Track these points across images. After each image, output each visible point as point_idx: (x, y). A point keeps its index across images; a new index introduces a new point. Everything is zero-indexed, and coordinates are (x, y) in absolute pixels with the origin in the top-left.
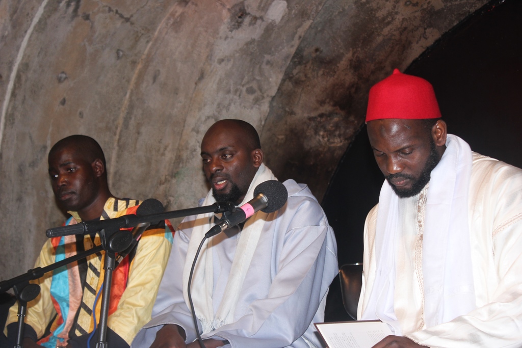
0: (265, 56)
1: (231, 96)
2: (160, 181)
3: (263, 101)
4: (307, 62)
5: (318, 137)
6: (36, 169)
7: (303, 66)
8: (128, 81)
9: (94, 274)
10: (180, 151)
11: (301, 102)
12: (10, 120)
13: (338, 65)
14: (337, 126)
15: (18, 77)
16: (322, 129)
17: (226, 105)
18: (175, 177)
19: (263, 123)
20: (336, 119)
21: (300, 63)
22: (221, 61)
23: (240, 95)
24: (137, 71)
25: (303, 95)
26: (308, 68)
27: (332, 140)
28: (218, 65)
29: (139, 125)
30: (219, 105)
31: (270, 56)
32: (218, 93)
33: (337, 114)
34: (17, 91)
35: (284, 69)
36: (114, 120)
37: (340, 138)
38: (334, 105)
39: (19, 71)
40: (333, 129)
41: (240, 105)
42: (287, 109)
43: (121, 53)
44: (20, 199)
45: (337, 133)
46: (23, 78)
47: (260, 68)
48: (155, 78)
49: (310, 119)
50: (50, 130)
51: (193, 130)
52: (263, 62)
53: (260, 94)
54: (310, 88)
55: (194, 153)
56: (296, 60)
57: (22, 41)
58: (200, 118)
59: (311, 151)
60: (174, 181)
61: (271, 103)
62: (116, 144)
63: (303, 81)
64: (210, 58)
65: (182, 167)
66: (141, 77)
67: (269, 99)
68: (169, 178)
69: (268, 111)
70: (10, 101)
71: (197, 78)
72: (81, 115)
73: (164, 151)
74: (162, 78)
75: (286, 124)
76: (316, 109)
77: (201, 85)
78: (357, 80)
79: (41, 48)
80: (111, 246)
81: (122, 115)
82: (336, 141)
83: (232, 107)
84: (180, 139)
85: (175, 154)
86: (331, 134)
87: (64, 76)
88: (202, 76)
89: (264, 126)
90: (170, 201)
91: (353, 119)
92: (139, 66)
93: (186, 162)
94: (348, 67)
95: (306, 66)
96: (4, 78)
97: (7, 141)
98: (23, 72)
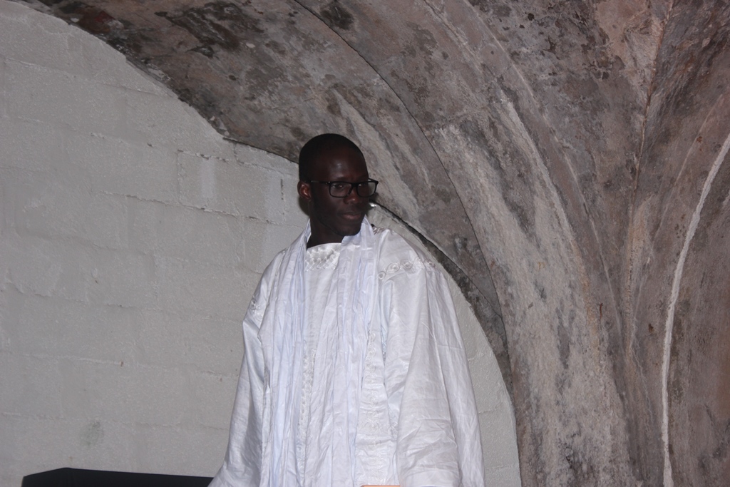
12: (675, 392)
15: (677, 324)
34: (678, 346)
39: (676, 316)
46: (685, 324)
57: (675, 268)
70: (671, 362)
79: (704, 274)
96: (656, 329)
97: (677, 425)
98: (684, 316)
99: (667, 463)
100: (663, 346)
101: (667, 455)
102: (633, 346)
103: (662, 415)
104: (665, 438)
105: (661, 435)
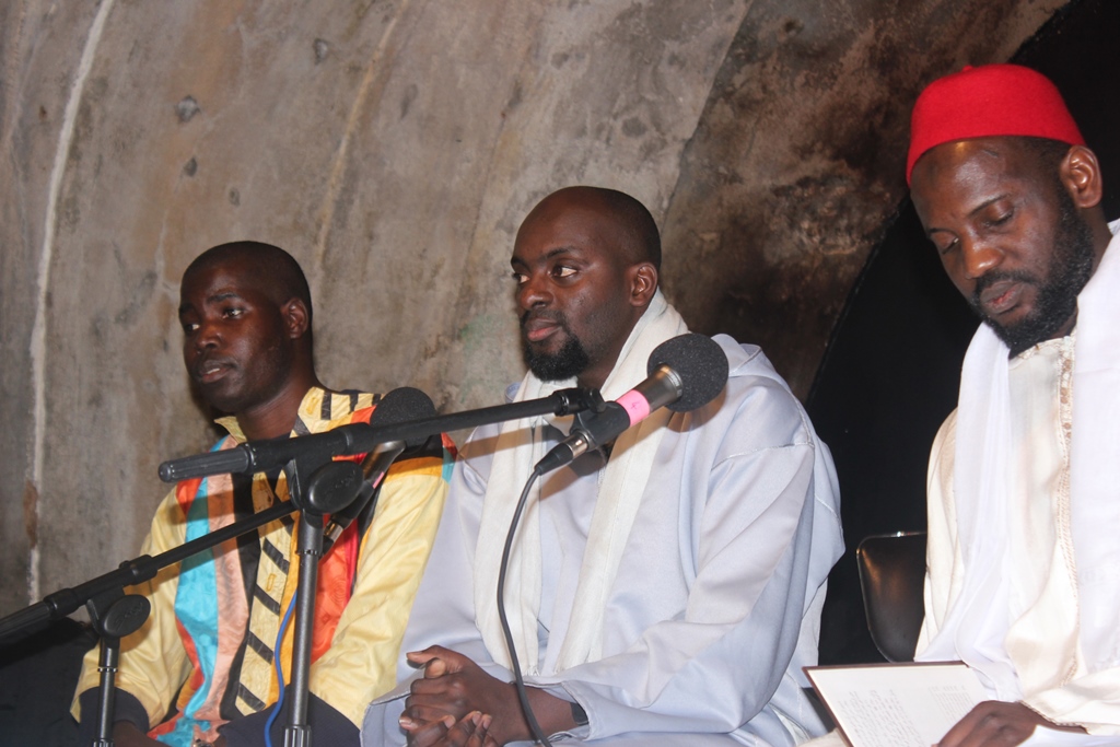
0: (667, 43)
1: (587, 141)
2: (426, 349)
3: (663, 152)
4: (768, 55)
5: (797, 234)
6: (133, 329)
7: (757, 65)
8: (343, 114)
9: (276, 567)
10: (469, 276)
11: (755, 151)
12: (67, 214)
13: (841, 60)
14: (842, 207)
15: (84, 112)
16: (807, 215)
17: (576, 165)
18: (459, 338)
19: (665, 204)
20: (839, 190)
21: (749, 59)
22: (562, 59)
23: (608, 140)
24: (362, 90)
25: (759, 134)
26: (770, 69)
27: (830, 241)
28: (554, 70)
29: (371, 218)
30: (559, 164)
31: (677, 43)
32: (555, 137)
33: (840, 177)
34: (82, 146)
35: (712, 74)
36: (312, 208)
37: (850, 235)
38: (835, 157)
39: (84, 98)
40: (834, 213)
41: (611, 162)
42: (722, 170)
43: (324, 48)
44: (96, 400)
45: (843, 223)
46: (96, 114)
47: (655, 73)
48: (405, 106)
49: (779, 191)
50: (163, 235)
51: (499, 225)
52: (661, 58)
53: (656, 134)
54: (775, 117)
56: (740, 51)
57: (91, 25)
58: (515, 196)
59: (783, 267)
60: (458, 348)
61: (682, 156)
62: (318, 264)
63: (757, 102)
64: (534, 52)
65: (477, 314)
66: (372, 102)
67: (679, 147)
68: (447, 342)
69: (677, 175)
70: (67, 168)
71: (506, 102)
72: (234, 197)
73: (433, 276)
74: (421, 105)
75: (720, 204)
76: (791, 168)
77: (514, 119)
78: (887, 94)
79: (136, 42)
80: (312, 498)
81: (331, 195)
82: (841, 242)
84: (470, 248)
85: (459, 285)
86: (828, 225)
87: (191, 105)
88: (517, 97)
89: (667, 211)
90: (450, 395)
91: (881, 189)
92: (368, 78)
93: (486, 302)
94: (866, 65)
95: (764, 66)
96: (51, 115)
97: (64, 265)
98: (96, 100)
99: (41, 318)
100: (57, 141)
101: (42, 306)
102: (14, 138)
103: (41, 247)
104: (43, 282)
105: (36, 276)
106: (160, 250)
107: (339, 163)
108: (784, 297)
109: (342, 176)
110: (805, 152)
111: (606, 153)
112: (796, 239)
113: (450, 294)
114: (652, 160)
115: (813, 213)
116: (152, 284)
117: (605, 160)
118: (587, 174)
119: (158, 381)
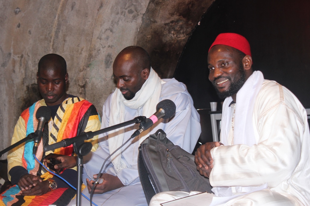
1: (119, 16)
2: (80, 70)
3: (138, 17)
5: (170, 35)
6: (6, 68)
8: (56, 9)
9: (53, 140)
10: (91, 51)
11: (160, 15)
14: (181, 27)
16: (173, 30)
17: (117, 22)
18: (89, 67)
19: (139, 30)
20: (181, 23)
23: (124, 15)
24: (61, 3)
25: (161, 10)
27: (179, 36)
29: (65, 36)
30: (112, 22)
32: (111, 15)
33: (181, 20)
36: (49, 34)
37: (183, 34)
38: (180, 15)
40: (180, 29)
41: (125, 20)
42: (152, 20)
45: (182, 31)
48: (73, 7)
49: (166, 24)
50: (12, 43)
51: (98, 38)
53: (136, 13)
54: (165, 6)
55: (99, 52)
58: (101, 30)
59: (167, 43)
60: (88, 69)
61: (143, 18)
62: (51, 47)
63: (160, 3)
65: (93, 61)
66: (64, 6)
67: (142, 16)
68: (85, 68)
69: (141, 23)
71: (99, 7)
72: (30, 32)
73: (81, 51)
74: (77, 7)
75: (151, 28)
76: (169, 18)
77: (101, 11)
80: (80, 152)
81: (54, 30)
82: (181, 36)
83: (120, 23)
84: (91, 44)
85: (88, 53)
86: (178, 32)
87: (18, 10)
88: (101, 6)
89: (139, 32)
90: (87, 81)
91: (191, 23)
92: (63, 0)
93: (95, 57)
106: (12, 47)
107: (56, 22)
108: (167, 50)
109: (56, 25)
110: (172, 14)
111: (124, 18)
112: (170, 36)
113: (86, 56)
114: (135, 19)
115: (174, 29)
116: (10, 56)
117: (124, 20)
118: (119, 24)
119: (13, 81)
